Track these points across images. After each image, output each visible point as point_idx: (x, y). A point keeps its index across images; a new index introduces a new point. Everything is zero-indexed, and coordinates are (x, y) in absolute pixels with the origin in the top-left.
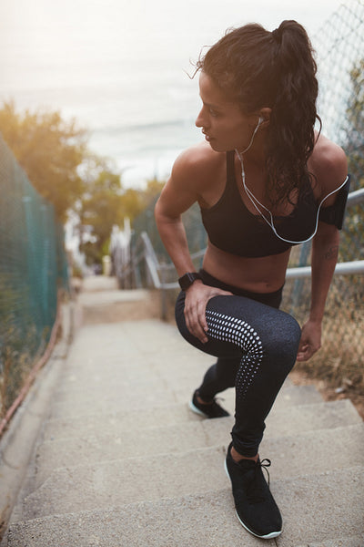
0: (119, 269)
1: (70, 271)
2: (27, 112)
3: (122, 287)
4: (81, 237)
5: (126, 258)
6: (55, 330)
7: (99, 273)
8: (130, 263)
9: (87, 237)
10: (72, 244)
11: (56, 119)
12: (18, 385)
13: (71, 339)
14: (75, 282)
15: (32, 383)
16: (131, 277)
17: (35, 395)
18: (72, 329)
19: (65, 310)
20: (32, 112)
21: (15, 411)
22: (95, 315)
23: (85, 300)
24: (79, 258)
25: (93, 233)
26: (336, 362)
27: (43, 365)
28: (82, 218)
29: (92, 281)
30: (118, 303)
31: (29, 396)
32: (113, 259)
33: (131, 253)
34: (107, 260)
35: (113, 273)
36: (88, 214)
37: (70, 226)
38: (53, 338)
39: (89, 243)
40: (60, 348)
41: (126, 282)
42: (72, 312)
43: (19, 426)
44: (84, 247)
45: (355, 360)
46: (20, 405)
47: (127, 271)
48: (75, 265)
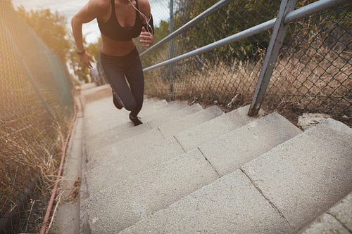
0: (95, 78)
1: (74, 83)
2: (32, 11)
3: (98, 85)
4: (74, 69)
5: (97, 73)
6: (75, 107)
7: (87, 82)
8: (99, 75)
9: (77, 68)
10: (71, 71)
12: (67, 129)
13: (83, 110)
14: (78, 87)
15: (72, 128)
16: (101, 79)
17: (75, 132)
18: (82, 105)
19: (77, 99)
20: (35, 11)
21: (69, 139)
22: (89, 98)
23: (84, 93)
24: (76, 78)
25: (79, 66)
26: (191, 92)
27: (75, 121)
28: (72, 60)
29: (84, 86)
30: (99, 91)
31: (73, 133)
32: (91, 75)
33: (98, 70)
34: (88, 76)
35: (93, 81)
36: (75, 58)
37: (68, 64)
38: (75, 111)
39: (78, 70)
40: (79, 114)
41: (100, 83)
42: (80, 99)
44: (76, 72)
45: (197, 90)
46: (70, 137)
47: (99, 79)
48: (75, 81)
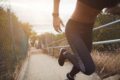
1: (29, 46)
6: (27, 56)
7: (33, 47)
8: (38, 45)
10: (29, 42)
13: (29, 57)
14: (30, 48)
17: (24, 67)
18: (30, 55)
19: (28, 52)
22: (33, 53)
23: (32, 51)
24: (30, 45)
25: (32, 41)
28: (31, 39)
30: (37, 51)
32: (35, 45)
35: (35, 47)
37: (29, 40)
38: (27, 57)
39: (32, 43)
40: (28, 59)
41: (38, 48)
43: (21, 75)
44: (31, 43)
47: (38, 47)
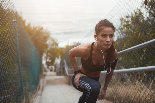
0: (57, 69)
1: (43, 70)
2: (34, 26)
3: (58, 75)
4: (46, 60)
5: (59, 67)
6: (38, 87)
7: (51, 71)
8: (60, 68)
9: (48, 60)
10: (44, 62)
11: (42, 29)
13: (43, 90)
14: (44, 73)
16: (60, 71)
18: (43, 86)
19: (41, 81)
20: (35, 26)
22: (50, 83)
23: (47, 78)
24: (46, 66)
25: (50, 59)
26: (115, 97)
27: (35, 97)
28: (47, 55)
29: (49, 73)
30: (56, 79)
32: (55, 67)
33: (60, 65)
34: (53, 67)
35: (55, 71)
36: (49, 54)
37: (43, 58)
38: (38, 89)
39: (49, 62)
40: (39, 92)
41: (59, 74)
42: (43, 82)
44: (47, 63)
45: (120, 96)
47: (59, 70)
48: (44, 68)
